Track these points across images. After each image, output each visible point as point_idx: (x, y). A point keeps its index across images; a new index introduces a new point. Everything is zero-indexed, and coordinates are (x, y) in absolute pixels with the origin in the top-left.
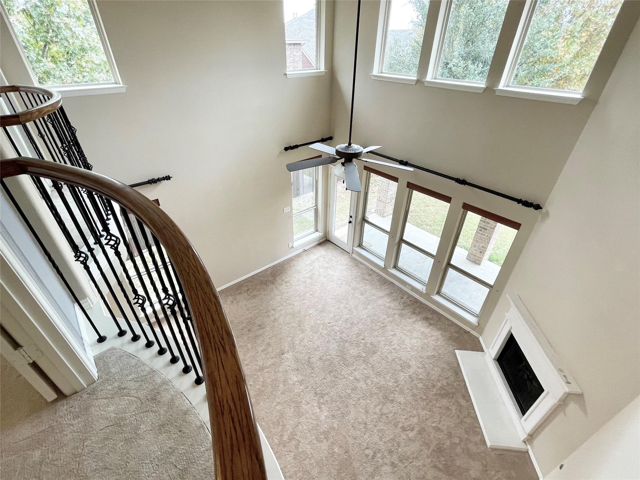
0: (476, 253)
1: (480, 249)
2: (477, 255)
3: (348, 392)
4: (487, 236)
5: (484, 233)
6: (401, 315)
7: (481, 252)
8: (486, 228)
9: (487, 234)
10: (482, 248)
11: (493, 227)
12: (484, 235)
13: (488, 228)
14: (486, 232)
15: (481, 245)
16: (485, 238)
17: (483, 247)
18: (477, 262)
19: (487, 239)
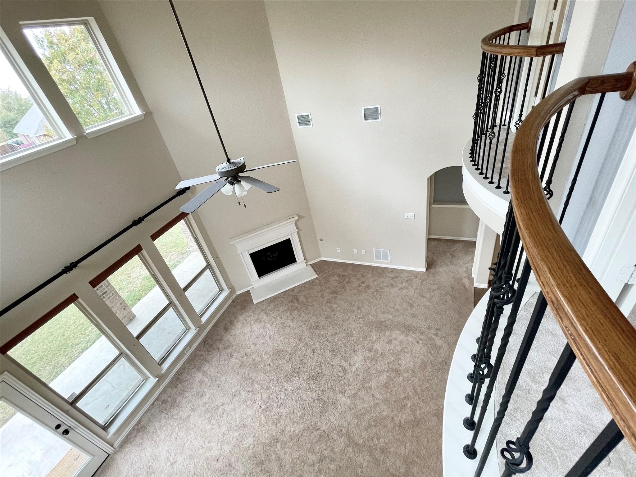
0: (123, 314)
1: (121, 309)
2: (125, 314)
3: (328, 352)
4: (112, 294)
5: (109, 296)
6: (226, 348)
7: (125, 309)
8: (104, 291)
9: (111, 293)
10: (121, 306)
11: (107, 284)
12: (110, 297)
13: (106, 289)
14: (109, 294)
15: (118, 305)
16: (114, 298)
17: (121, 304)
18: (131, 317)
19: (116, 296)
